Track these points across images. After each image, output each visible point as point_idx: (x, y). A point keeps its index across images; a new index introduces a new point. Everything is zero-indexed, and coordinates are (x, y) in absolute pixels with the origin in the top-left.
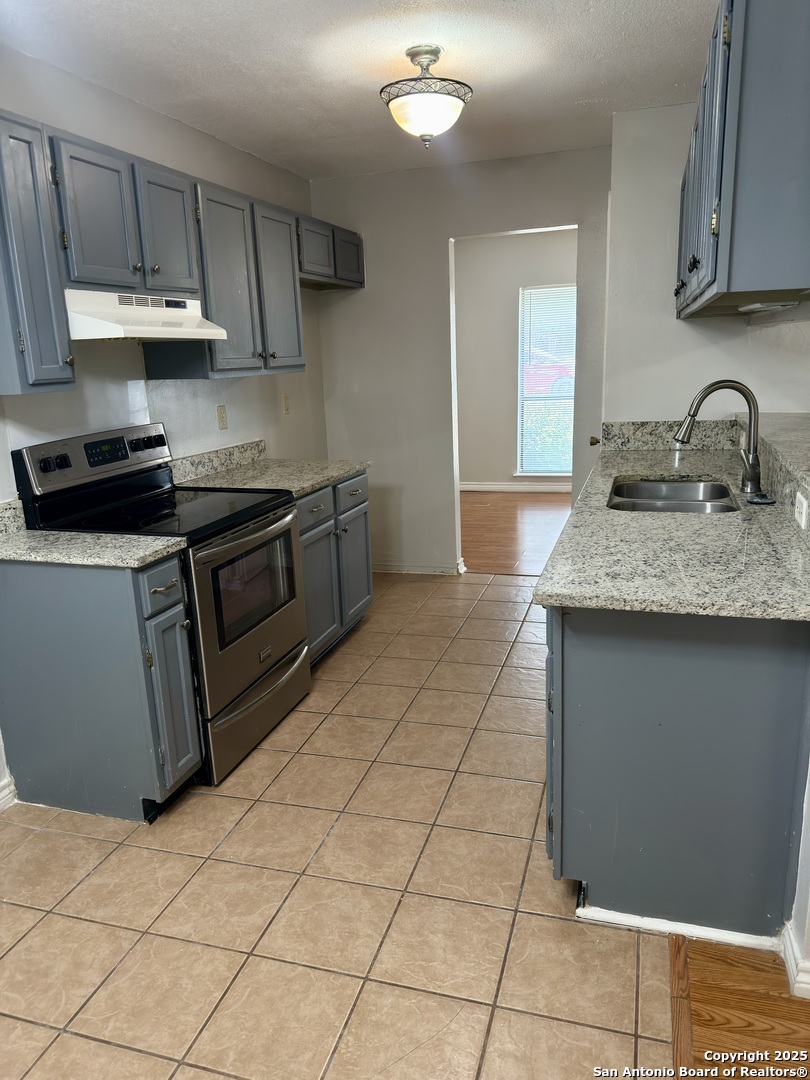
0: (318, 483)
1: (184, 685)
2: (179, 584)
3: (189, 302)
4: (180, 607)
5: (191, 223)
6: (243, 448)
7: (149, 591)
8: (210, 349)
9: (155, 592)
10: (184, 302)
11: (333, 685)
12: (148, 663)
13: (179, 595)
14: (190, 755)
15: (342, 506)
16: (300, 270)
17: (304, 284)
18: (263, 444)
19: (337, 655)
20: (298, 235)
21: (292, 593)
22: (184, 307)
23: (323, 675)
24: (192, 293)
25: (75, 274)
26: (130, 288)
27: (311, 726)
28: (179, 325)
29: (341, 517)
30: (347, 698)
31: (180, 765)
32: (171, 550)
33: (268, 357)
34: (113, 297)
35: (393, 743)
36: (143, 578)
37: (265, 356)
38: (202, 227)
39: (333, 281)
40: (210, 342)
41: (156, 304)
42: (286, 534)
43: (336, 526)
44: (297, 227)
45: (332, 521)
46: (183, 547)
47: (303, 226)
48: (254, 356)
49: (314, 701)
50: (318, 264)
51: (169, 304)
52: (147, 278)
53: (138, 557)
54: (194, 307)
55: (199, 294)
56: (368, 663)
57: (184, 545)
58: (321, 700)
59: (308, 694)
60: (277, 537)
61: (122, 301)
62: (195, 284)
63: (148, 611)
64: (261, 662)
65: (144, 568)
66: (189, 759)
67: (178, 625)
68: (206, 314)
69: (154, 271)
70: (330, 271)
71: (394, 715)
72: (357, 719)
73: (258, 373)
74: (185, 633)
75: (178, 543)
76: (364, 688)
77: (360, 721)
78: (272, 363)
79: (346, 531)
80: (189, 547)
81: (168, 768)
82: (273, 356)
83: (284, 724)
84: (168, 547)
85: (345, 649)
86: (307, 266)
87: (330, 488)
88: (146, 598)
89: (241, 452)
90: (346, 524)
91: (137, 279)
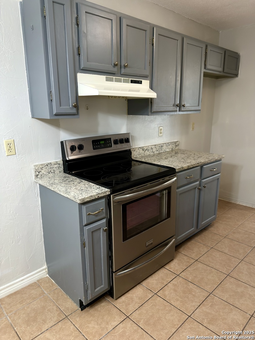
0: (192, 165)
1: (102, 256)
2: (104, 211)
3: (143, 81)
4: (104, 221)
5: (148, 45)
6: (168, 144)
7: (86, 213)
8: (151, 103)
9: (89, 214)
10: (141, 81)
11: (185, 258)
12: (83, 245)
13: (104, 215)
14: (102, 286)
15: (204, 175)
16: (205, 68)
17: (206, 75)
18: (178, 143)
19: (193, 241)
20: (206, 53)
21: (169, 215)
22: (141, 83)
23: (183, 251)
24: (145, 77)
25: (82, 67)
26: (113, 74)
27: (167, 280)
28: (138, 91)
29: (203, 181)
30: (189, 269)
31: (96, 290)
32: (100, 196)
33: (181, 106)
34: (103, 77)
35: (203, 308)
36: (84, 207)
37: (180, 106)
38: (154, 47)
39: (222, 74)
40: (152, 99)
41: (125, 81)
42: (169, 189)
43: (200, 185)
44: (206, 49)
45: (198, 182)
46: (108, 194)
47: (209, 48)
48: (174, 106)
49: (174, 265)
50: (215, 65)
51: (132, 82)
52: (122, 69)
53: (80, 198)
54: (146, 83)
55: (149, 78)
56: (206, 250)
57: (108, 193)
58: (177, 265)
59: (172, 260)
60: (165, 189)
61: (107, 80)
62: (147, 72)
63: (85, 222)
64: (146, 247)
65: (84, 203)
66: (103, 287)
67: (102, 229)
68: (151, 87)
69: (125, 67)
70: (221, 69)
71: (209, 288)
72: (190, 284)
73: (175, 113)
74: (105, 233)
75: (105, 192)
76: (200, 265)
77: (191, 286)
78: (183, 109)
79: (205, 187)
80: (111, 194)
81: (89, 292)
82: (184, 106)
83: (156, 274)
84: (99, 194)
85: (198, 238)
86: (208, 67)
87: (199, 167)
88: (84, 216)
89: (167, 146)
90: (205, 184)
91: (115, 70)
